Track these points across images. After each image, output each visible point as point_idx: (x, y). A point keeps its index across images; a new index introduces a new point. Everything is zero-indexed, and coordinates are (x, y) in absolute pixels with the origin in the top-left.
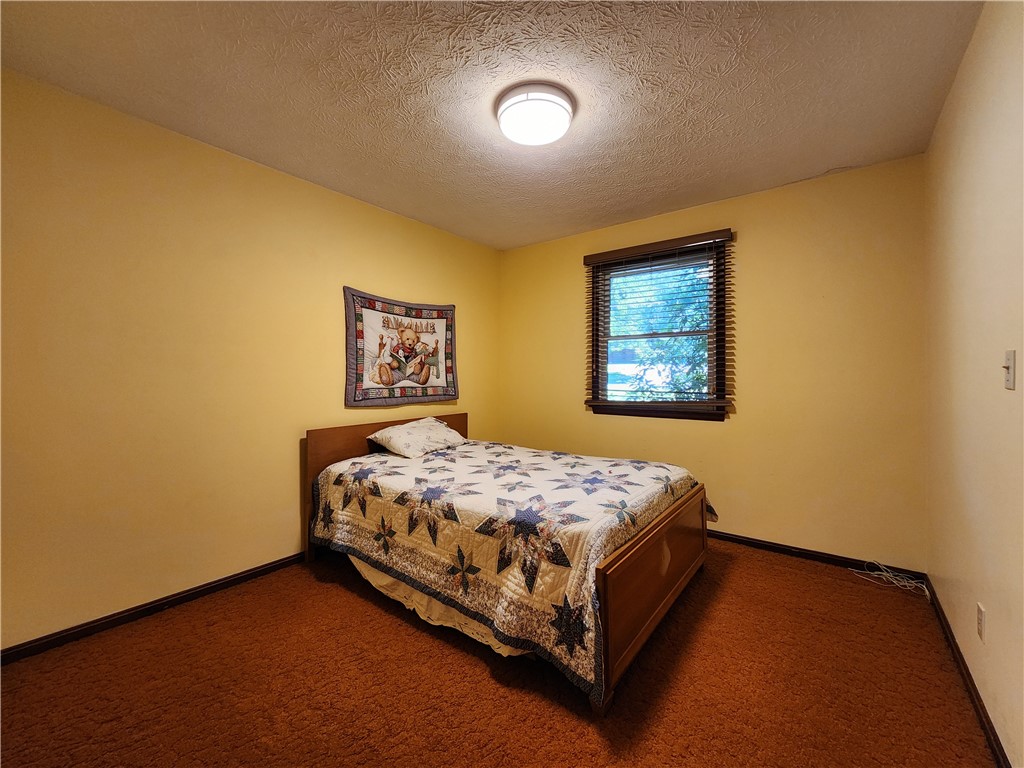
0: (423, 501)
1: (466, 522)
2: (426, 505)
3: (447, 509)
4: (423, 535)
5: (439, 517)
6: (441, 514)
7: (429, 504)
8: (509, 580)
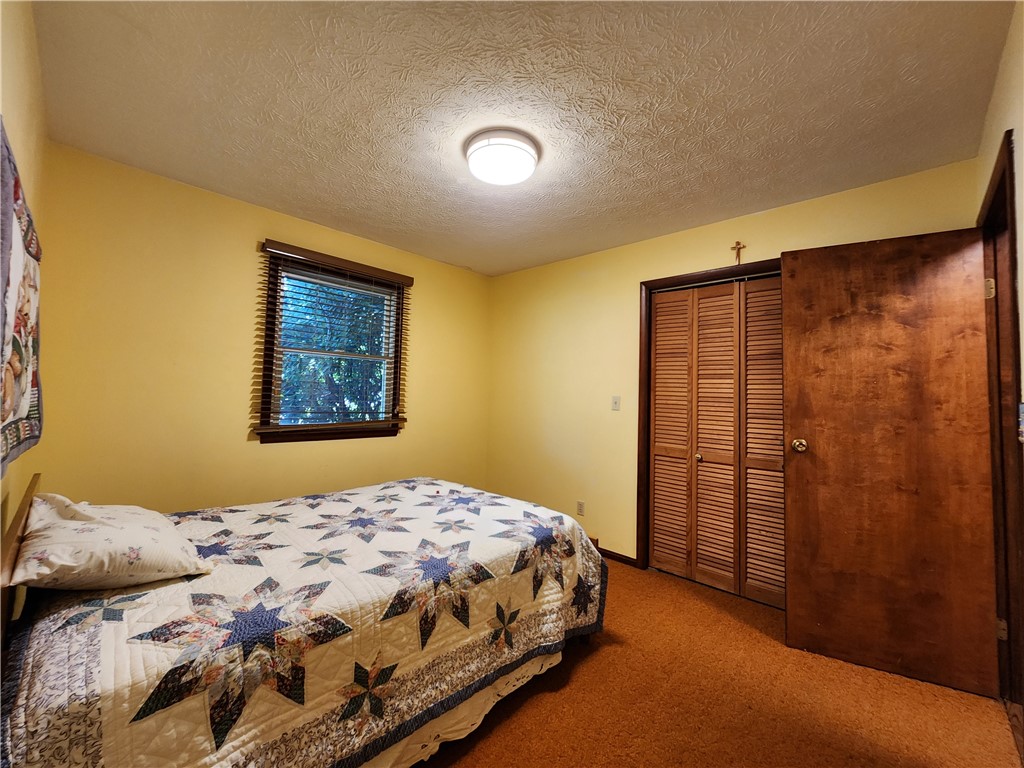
0: (436, 585)
1: (502, 571)
2: (443, 587)
3: (475, 573)
4: (448, 628)
5: (465, 588)
6: (469, 582)
7: (447, 581)
8: (547, 595)
